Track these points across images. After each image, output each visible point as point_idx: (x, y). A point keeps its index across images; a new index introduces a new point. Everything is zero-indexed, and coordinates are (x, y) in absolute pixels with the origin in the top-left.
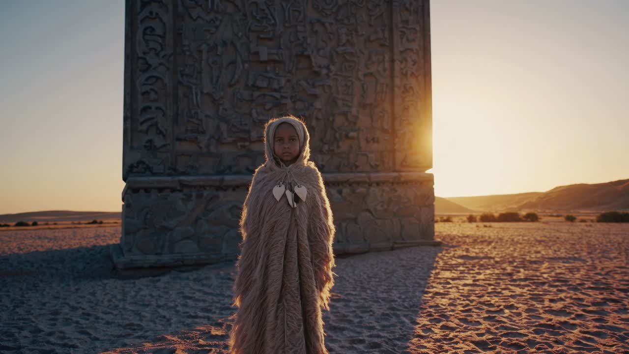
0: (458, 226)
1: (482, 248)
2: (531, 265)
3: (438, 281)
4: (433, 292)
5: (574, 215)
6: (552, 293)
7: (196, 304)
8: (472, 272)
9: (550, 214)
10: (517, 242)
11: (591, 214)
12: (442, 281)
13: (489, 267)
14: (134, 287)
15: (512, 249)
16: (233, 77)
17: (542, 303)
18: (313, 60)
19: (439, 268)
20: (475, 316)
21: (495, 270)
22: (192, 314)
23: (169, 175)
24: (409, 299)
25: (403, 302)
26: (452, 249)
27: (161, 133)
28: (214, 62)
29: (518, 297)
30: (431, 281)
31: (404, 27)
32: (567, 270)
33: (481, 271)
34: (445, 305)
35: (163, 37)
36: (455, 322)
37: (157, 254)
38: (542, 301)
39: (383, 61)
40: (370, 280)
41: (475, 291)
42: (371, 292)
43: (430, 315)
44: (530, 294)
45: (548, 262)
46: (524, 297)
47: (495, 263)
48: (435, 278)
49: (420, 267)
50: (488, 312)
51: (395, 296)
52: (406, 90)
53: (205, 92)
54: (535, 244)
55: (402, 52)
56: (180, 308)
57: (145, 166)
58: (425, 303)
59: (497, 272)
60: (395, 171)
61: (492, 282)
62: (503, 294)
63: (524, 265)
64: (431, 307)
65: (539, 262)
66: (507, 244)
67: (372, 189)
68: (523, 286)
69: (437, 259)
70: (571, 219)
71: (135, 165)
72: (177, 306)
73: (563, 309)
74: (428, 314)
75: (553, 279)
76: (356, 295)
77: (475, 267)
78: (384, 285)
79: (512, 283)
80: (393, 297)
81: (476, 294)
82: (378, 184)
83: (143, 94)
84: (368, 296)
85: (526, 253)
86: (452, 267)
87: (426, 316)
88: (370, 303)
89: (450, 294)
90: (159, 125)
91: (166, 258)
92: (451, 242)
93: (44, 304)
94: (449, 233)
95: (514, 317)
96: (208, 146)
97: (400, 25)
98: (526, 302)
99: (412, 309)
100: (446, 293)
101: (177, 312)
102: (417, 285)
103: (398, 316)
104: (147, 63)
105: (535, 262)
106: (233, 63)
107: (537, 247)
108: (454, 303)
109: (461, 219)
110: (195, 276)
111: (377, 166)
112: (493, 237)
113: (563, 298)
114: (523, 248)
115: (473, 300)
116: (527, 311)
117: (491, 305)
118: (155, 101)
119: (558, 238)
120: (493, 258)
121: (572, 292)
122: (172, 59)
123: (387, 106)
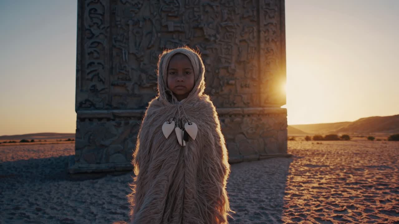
0: (300, 143)
1: (319, 159)
2: (356, 172)
3: (293, 184)
4: (291, 193)
5: (373, 136)
6: (379, 195)
7: (118, 202)
8: (316, 177)
9: (356, 136)
10: (341, 155)
11: (384, 135)
12: (296, 185)
13: (327, 173)
14: (79, 187)
15: (339, 159)
16: (150, 42)
17: (375, 204)
18: (205, 31)
19: (292, 173)
20: (327, 216)
21: (332, 175)
22: (113, 211)
23: (107, 109)
24: (274, 200)
25: (270, 201)
26: (299, 159)
27: (101, 80)
28: (137, 32)
29: (355, 199)
30: (288, 184)
31: (267, 8)
32: (384, 176)
33: (323, 176)
34: (301, 205)
35: (103, 15)
36: (311, 221)
37: (97, 163)
38: (374, 202)
39: (253, 31)
40: (244, 183)
41: (322, 192)
42: (245, 194)
43: (292, 214)
44: (363, 196)
45: (367, 169)
46: (359, 199)
47: (330, 170)
48: (291, 182)
49: (279, 173)
50: (336, 211)
51: (263, 196)
52: (268, 51)
53: (131, 52)
54: (353, 156)
55: (265, 25)
56: (106, 206)
57: (90, 103)
58: (286, 203)
59: (334, 177)
60: (260, 107)
61: (333, 186)
62: (343, 195)
63: (352, 171)
64: (291, 207)
65: (361, 169)
66: (334, 156)
67: (245, 119)
68: (356, 188)
69: (290, 167)
70: (371, 139)
71: (84, 102)
72: (104, 203)
73: (393, 210)
74: (290, 213)
75: (377, 183)
76: (234, 196)
77: (317, 173)
78: (255, 188)
79: (347, 186)
80: (262, 198)
81: (323, 195)
82: (249, 115)
83: (89, 54)
84: (243, 197)
85: (350, 163)
86: (301, 173)
87: (289, 215)
88: (245, 203)
89: (304, 196)
90: (100, 75)
91: (103, 166)
92: (297, 154)
93: (12, 200)
94: (295, 148)
95: (356, 216)
96: (133, 89)
97: (264, 7)
98: (362, 203)
99: (277, 208)
100: (300, 194)
101: (103, 208)
102: (278, 187)
103: (266, 215)
104: (92, 33)
105: (358, 169)
106: (150, 33)
107: (356, 158)
108: (309, 204)
109: (300, 139)
110: (122, 179)
111: (248, 103)
112: (324, 151)
113: (390, 199)
114: (346, 159)
115: (322, 200)
116: (366, 211)
117: (336, 205)
118: (97, 58)
119: (367, 151)
120: (328, 166)
121: (394, 194)
122: (108, 30)
123: (255, 62)
